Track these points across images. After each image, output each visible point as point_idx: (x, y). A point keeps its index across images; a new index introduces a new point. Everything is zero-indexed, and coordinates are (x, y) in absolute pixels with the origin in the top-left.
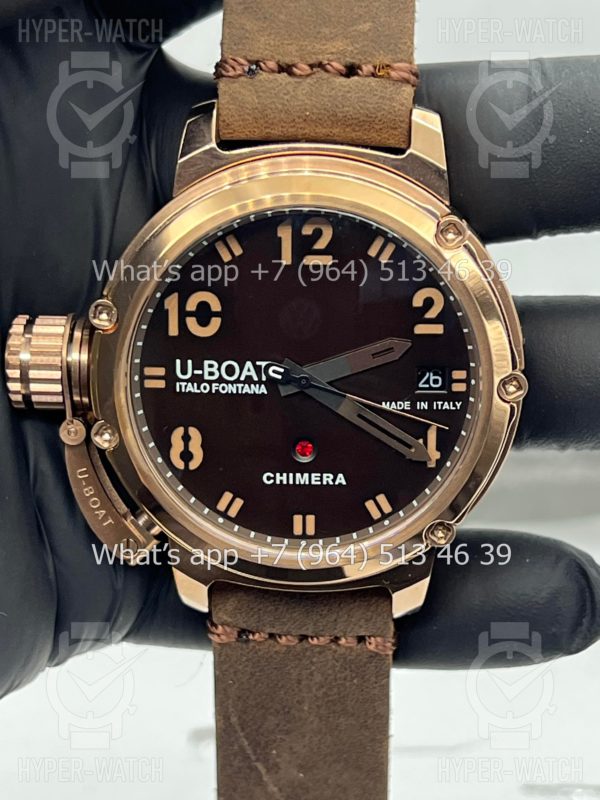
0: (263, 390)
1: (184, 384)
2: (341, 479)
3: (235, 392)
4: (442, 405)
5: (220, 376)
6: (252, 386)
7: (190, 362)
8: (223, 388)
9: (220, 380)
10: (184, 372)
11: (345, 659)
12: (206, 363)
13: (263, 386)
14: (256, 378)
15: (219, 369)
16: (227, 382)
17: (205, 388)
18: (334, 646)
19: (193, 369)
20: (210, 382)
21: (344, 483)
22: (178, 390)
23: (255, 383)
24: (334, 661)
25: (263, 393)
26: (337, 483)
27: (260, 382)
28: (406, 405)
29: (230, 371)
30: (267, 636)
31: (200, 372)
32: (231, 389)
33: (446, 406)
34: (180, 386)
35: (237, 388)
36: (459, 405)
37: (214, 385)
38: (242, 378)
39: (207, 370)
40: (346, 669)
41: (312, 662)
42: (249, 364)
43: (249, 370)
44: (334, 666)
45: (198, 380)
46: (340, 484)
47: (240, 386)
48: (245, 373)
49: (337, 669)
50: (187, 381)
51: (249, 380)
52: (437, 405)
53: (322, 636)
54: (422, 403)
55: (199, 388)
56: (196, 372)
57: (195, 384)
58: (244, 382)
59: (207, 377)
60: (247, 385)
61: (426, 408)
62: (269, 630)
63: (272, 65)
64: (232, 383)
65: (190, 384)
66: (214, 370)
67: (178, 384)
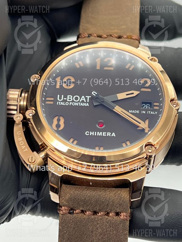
0: (88, 105)
1: (60, 102)
2: (114, 134)
3: (77, 105)
4: (150, 112)
5: (73, 100)
6: (84, 103)
7: (63, 96)
8: (74, 104)
9: (73, 101)
10: (60, 98)
11: (111, 222)
12: (68, 96)
13: (87, 104)
14: (85, 101)
15: (73, 98)
16: (75, 102)
17: (67, 104)
18: (106, 217)
19: (64, 98)
20: (69, 102)
21: (115, 136)
22: (57, 104)
23: (85, 103)
24: (106, 223)
25: (87, 106)
26: (112, 136)
27: (87, 102)
28: (138, 112)
29: (76, 98)
30: (81, 212)
31: (66, 99)
32: (76, 104)
33: (152, 113)
34: (59, 103)
35: (78, 104)
36: (156, 113)
37: (70, 103)
38: (80, 101)
39: (68, 98)
40: (111, 227)
41: (98, 224)
42: (83, 97)
43: (83, 99)
44: (106, 225)
45: (65, 101)
46: (113, 136)
47: (80, 103)
48: (82, 99)
49: (107, 226)
50: (61, 101)
51: (83, 102)
52: (149, 112)
53: (102, 212)
54: (143, 111)
55: (65, 104)
56: (64, 99)
57: (64, 103)
58: (81, 102)
59: (68, 100)
60: (82, 103)
61: (145, 113)
62: (81, 209)
63: (95, 35)
64: (77, 102)
65: (62, 102)
66: (71, 98)
67: (58, 102)
